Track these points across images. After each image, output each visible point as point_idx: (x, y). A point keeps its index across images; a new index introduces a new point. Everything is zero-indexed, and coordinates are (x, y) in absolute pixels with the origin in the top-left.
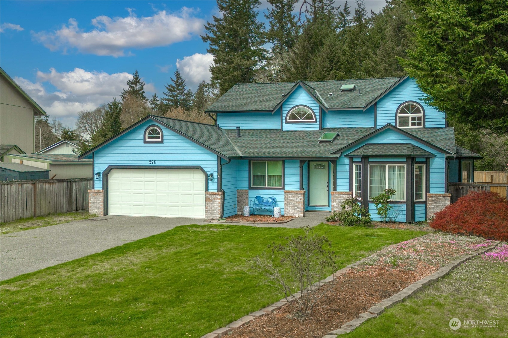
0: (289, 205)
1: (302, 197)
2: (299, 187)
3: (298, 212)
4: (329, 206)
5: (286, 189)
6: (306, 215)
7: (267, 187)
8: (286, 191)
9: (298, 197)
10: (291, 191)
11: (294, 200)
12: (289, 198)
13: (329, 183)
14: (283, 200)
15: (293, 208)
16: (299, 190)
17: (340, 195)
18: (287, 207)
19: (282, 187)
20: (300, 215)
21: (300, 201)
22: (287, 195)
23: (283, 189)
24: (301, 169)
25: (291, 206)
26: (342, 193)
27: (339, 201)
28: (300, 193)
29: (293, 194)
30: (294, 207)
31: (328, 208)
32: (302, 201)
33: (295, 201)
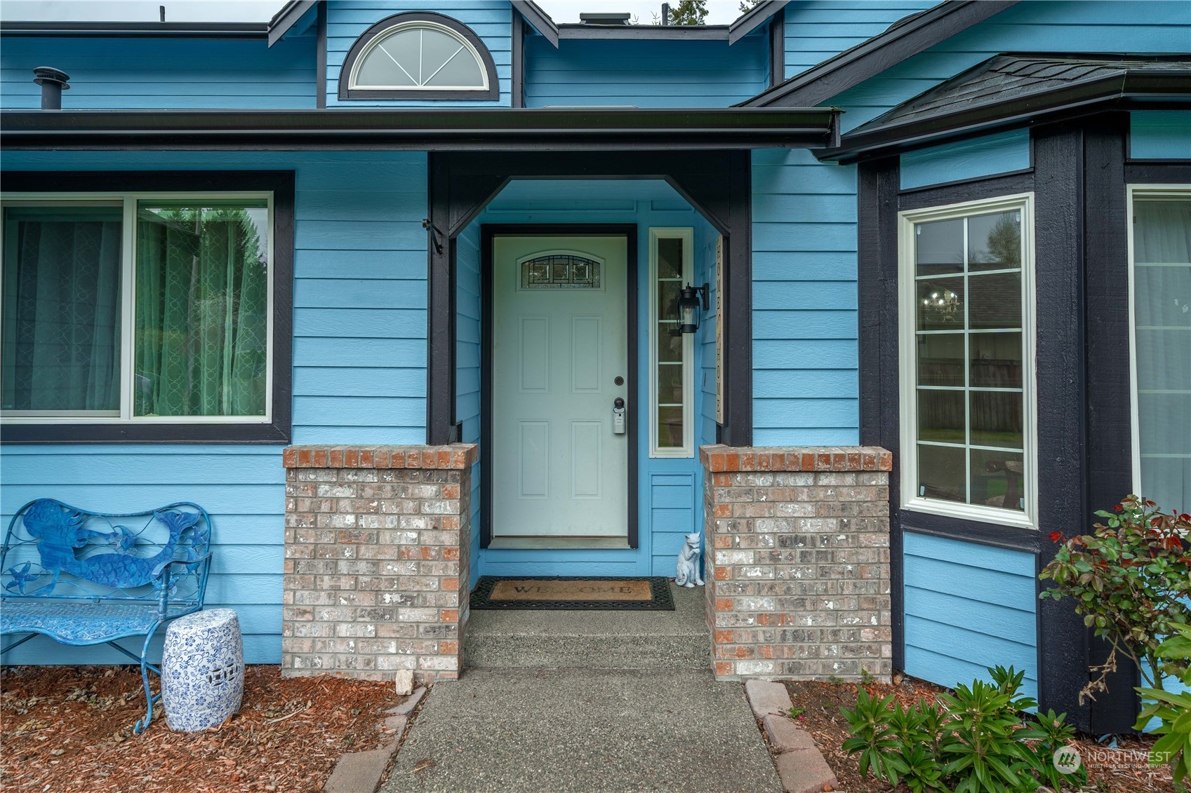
0: (327, 582)
1: (449, 508)
2: (418, 413)
3: (407, 636)
4: (633, 540)
5: (301, 439)
6: (483, 657)
7: (126, 415)
8: (304, 454)
9: (410, 506)
10: (351, 454)
11: (373, 537)
12: (332, 512)
13: (633, 379)
14: (274, 531)
15: (367, 601)
16: (418, 439)
17: (792, 481)
18: (306, 597)
19: (267, 419)
20: (426, 663)
21: (428, 538)
22: (315, 486)
23: (280, 431)
24: (442, 262)
25: (346, 583)
26: (809, 466)
27: (785, 528)
28: (428, 473)
29: (372, 478)
30: (378, 592)
31: (631, 556)
32: (449, 539)
33: (386, 538)
